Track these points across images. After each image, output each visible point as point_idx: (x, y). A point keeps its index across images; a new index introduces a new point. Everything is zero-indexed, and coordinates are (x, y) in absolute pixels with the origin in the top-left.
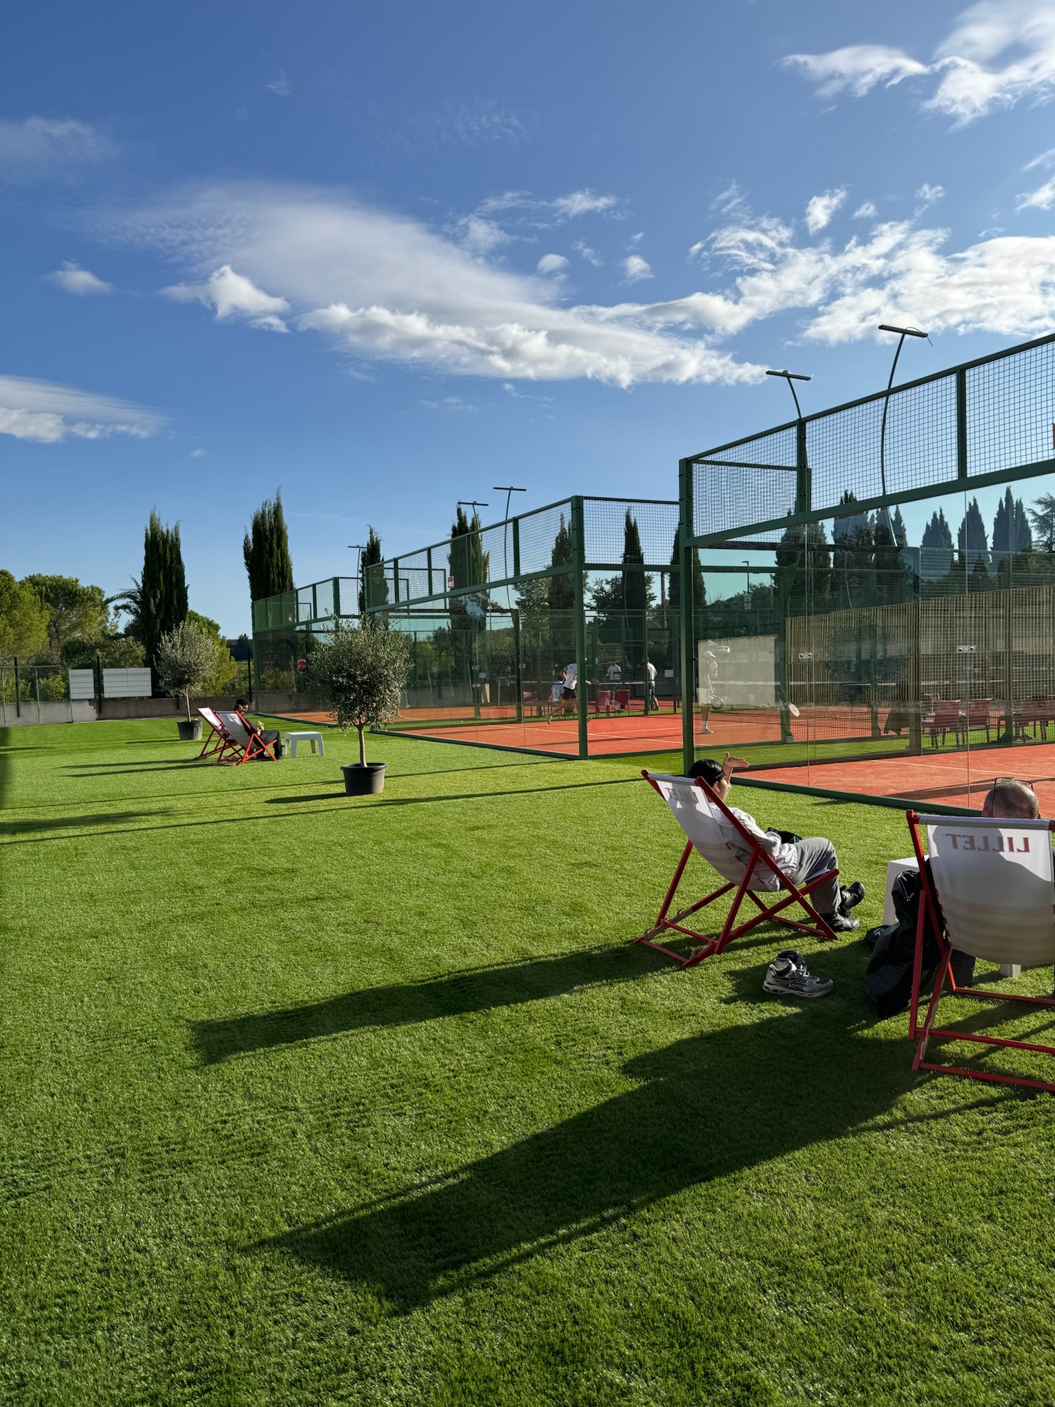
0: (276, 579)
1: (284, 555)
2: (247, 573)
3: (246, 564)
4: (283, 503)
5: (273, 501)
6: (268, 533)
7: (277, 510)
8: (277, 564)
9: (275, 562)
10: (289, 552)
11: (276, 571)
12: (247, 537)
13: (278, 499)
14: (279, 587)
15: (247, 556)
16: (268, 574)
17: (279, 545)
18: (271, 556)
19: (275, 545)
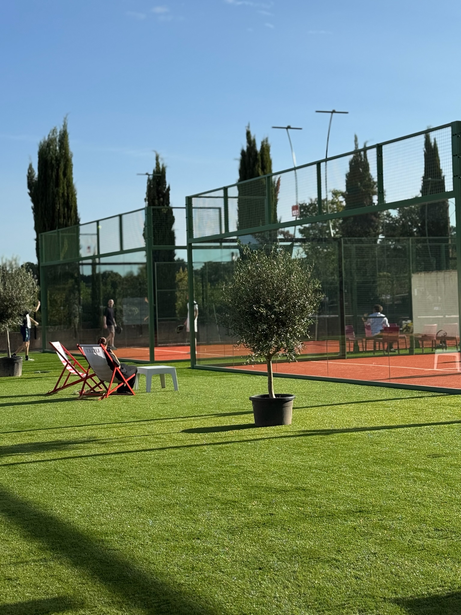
0: (62, 209)
1: (70, 185)
2: (32, 204)
3: (30, 194)
4: (68, 131)
5: (59, 129)
6: (54, 162)
7: (64, 136)
8: (63, 194)
9: (61, 191)
10: (74, 181)
11: (61, 201)
12: (30, 167)
13: (65, 126)
14: (64, 218)
15: (30, 185)
16: (54, 204)
17: (65, 174)
18: (57, 185)
19: (61, 174)
